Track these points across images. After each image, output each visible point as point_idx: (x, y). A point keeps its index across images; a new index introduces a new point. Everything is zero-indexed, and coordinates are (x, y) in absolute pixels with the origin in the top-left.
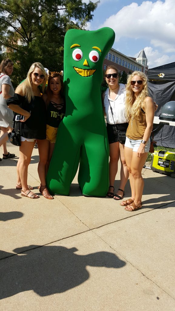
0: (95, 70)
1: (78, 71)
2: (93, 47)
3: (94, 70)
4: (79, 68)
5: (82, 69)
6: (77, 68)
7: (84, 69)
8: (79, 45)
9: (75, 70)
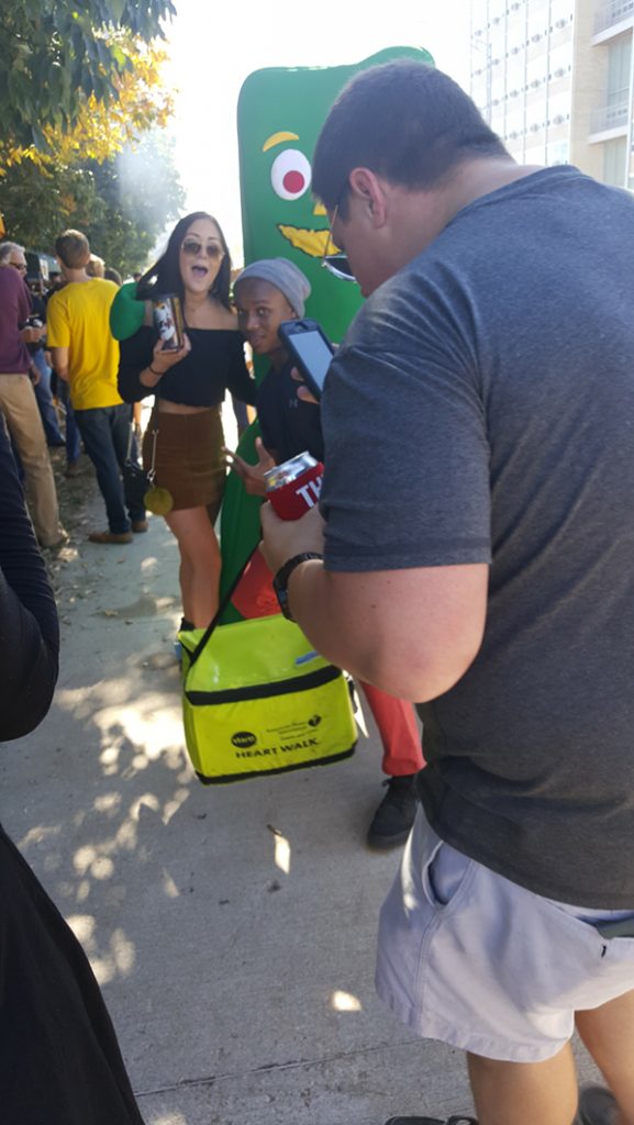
1: (299, 239)
4: (298, 229)
6: (294, 230)
7: (316, 231)
8: (297, 137)
9: (285, 237)
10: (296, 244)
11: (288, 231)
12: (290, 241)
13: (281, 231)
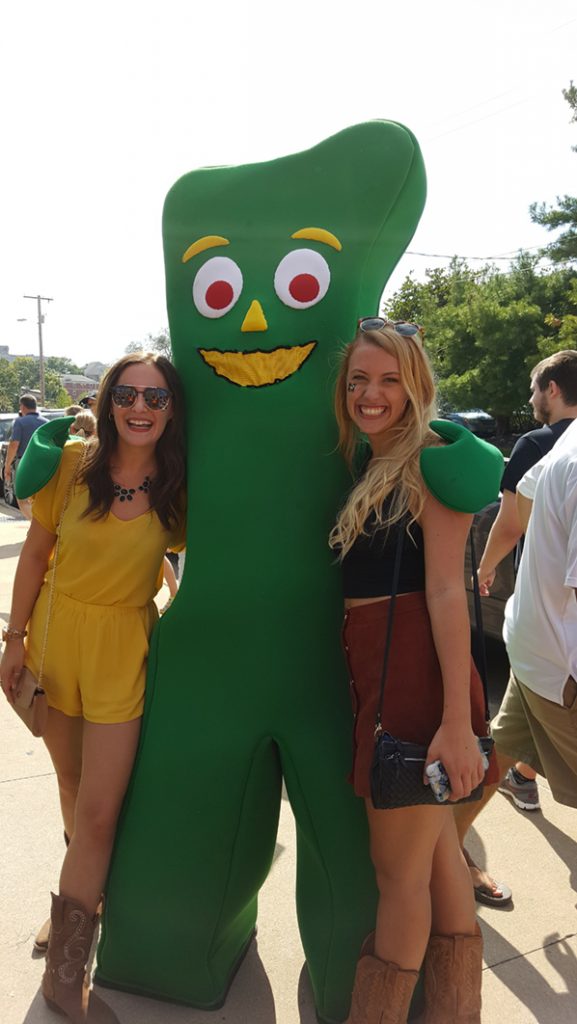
0: (311, 346)
1: (223, 365)
2: (296, 235)
3: (302, 346)
4: (222, 352)
5: (236, 352)
6: (216, 352)
7: (245, 353)
9: (207, 363)
10: (220, 371)
11: (212, 357)
12: (214, 369)
13: (203, 357)
